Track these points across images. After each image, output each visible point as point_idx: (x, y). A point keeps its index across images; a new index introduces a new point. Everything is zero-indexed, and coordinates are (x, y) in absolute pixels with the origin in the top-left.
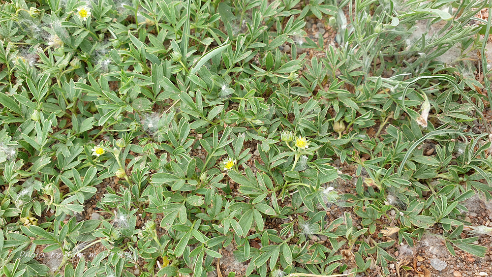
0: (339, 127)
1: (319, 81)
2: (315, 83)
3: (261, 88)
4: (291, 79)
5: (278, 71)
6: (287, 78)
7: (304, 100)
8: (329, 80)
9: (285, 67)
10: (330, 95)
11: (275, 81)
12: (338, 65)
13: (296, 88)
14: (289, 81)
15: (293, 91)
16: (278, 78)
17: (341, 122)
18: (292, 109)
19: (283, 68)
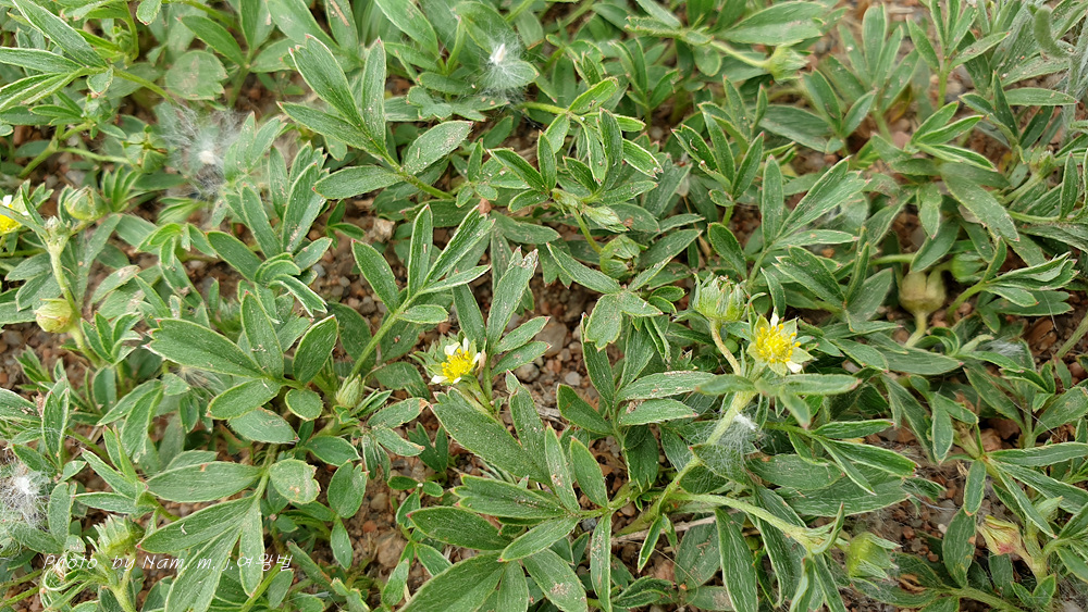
0: (924, 291)
1: (879, 101)
2: (865, 107)
3: (651, 85)
4: (775, 71)
5: (728, 34)
6: (760, 64)
7: (807, 164)
8: (914, 106)
9: (760, 22)
10: (912, 161)
11: (709, 67)
12: (967, 50)
13: (786, 112)
14: (767, 79)
15: (772, 120)
16: (727, 59)
17: (936, 277)
18: (754, 188)
19: (750, 24)
